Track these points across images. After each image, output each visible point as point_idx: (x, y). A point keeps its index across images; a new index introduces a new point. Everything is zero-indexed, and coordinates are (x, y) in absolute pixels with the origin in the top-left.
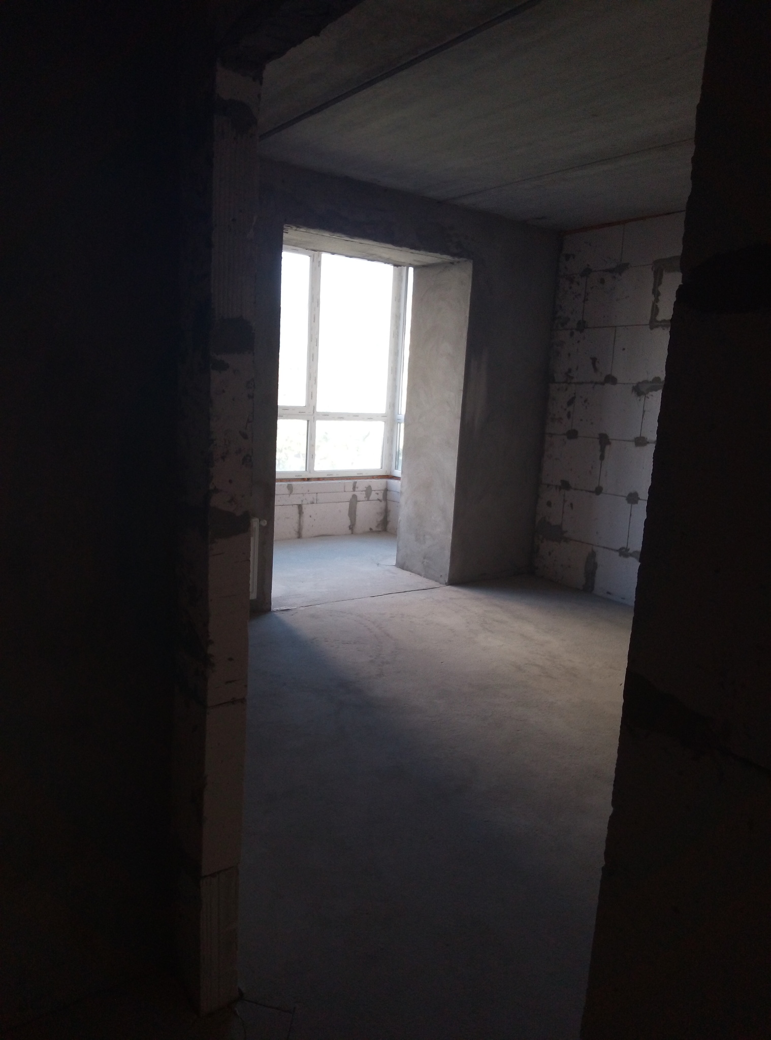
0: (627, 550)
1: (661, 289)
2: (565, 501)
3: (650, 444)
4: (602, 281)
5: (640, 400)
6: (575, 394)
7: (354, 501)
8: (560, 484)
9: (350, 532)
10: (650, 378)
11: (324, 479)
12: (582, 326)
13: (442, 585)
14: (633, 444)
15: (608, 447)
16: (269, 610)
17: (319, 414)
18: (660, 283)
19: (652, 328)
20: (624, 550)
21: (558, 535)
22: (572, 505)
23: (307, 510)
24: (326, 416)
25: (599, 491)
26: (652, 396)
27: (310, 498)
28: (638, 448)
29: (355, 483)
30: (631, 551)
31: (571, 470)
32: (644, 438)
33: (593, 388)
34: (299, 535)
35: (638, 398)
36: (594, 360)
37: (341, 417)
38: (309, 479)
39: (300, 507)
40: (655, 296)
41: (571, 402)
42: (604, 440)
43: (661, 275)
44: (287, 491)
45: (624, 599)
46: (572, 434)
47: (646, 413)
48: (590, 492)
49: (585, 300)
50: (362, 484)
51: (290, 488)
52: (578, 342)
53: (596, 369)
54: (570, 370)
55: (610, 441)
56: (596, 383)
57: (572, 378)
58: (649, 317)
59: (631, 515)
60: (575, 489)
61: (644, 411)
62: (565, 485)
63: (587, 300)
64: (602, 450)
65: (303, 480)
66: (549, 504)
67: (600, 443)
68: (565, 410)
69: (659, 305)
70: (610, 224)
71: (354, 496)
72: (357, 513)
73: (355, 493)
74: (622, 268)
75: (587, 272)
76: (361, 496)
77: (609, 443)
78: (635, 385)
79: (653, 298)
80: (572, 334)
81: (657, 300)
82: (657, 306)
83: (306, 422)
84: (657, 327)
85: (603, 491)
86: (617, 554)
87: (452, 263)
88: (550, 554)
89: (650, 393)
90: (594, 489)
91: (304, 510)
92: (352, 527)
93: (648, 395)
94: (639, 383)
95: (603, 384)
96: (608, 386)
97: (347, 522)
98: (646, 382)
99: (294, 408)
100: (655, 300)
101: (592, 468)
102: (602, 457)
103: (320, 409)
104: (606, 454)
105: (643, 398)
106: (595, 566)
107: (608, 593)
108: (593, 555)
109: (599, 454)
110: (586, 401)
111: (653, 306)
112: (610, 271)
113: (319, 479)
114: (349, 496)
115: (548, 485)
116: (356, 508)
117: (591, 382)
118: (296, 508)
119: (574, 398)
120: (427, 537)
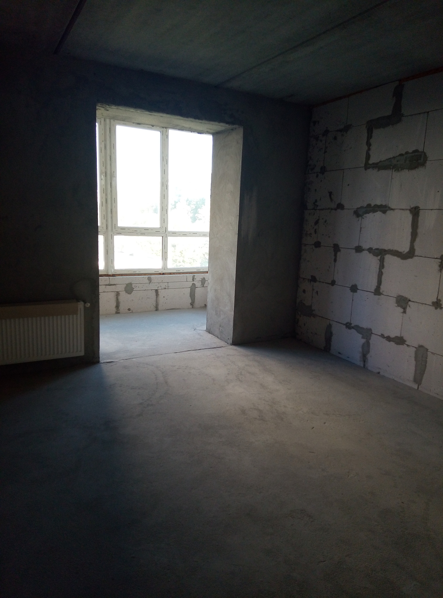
0: (351, 324)
1: (372, 141)
2: (313, 290)
3: (365, 251)
4: (335, 138)
5: (358, 220)
6: (319, 217)
7: (193, 288)
8: (310, 278)
9: (191, 307)
10: (365, 205)
11: (174, 273)
12: (323, 170)
13: (228, 345)
14: (354, 251)
15: (338, 254)
16: (98, 362)
17: (169, 232)
18: (371, 137)
19: (366, 169)
20: (349, 324)
21: (310, 312)
22: (317, 292)
23: (162, 293)
24: (174, 234)
25: (333, 283)
26: (366, 217)
27: (163, 286)
28: (358, 254)
29: (194, 276)
30: (353, 325)
31: (317, 268)
32: (361, 246)
33: (330, 212)
34: (157, 309)
35: (357, 219)
36: (330, 193)
37: (184, 234)
38: (163, 274)
39: (157, 291)
40: (368, 147)
41: (317, 223)
42: (336, 248)
43: (372, 133)
44: (148, 281)
45: (349, 357)
46: (318, 245)
47: (362, 229)
48: (328, 283)
49: (325, 152)
50: (199, 277)
51: (150, 279)
52: (321, 181)
53: (331, 200)
54: (316, 201)
55: (340, 249)
56: (332, 209)
57: (318, 206)
58: (364, 162)
59: (353, 300)
60: (320, 282)
61: (361, 228)
62: (314, 279)
63: (326, 152)
64: (335, 255)
65: (160, 274)
66: (304, 291)
67: (334, 251)
68: (313, 228)
69: (371, 153)
70: (340, 98)
71: (194, 285)
72: (196, 295)
73: (194, 282)
74: (347, 128)
75: (326, 132)
76: (198, 284)
77: (340, 251)
78: (355, 210)
79: (366, 148)
80: (317, 176)
81: (369, 149)
82: (369, 153)
83: (162, 237)
84: (369, 168)
85: (336, 283)
86: (344, 326)
87: (232, 130)
88: (305, 325)
89: (365, 215)
90: (330, 282)
91: (159, 293)
92: (192, 304)
93: (363, 217)
94: (358, 208)
95: (336, 209)
96: (339, 210)
97: (190, 301)
98: (362, 207)
99: (152, 229)
100: (368, 149)
101: (329, 267)
102: (335, 260)
103: (170, 228)
104: (338, 258)
105: (360, 218)
106: (331, 334)
107: (339, 353)
108: (330, 326)
109: (333, 257)
110: (326, 221)
111: (366, 154)
112: (341, 131)
113: (170, 274)
114: (190, 284)
115: (304, 279)
116: (195, 292)
117: (329, 209)
118: (154, 292)
119: (319, 220)
120: (221, 312)
